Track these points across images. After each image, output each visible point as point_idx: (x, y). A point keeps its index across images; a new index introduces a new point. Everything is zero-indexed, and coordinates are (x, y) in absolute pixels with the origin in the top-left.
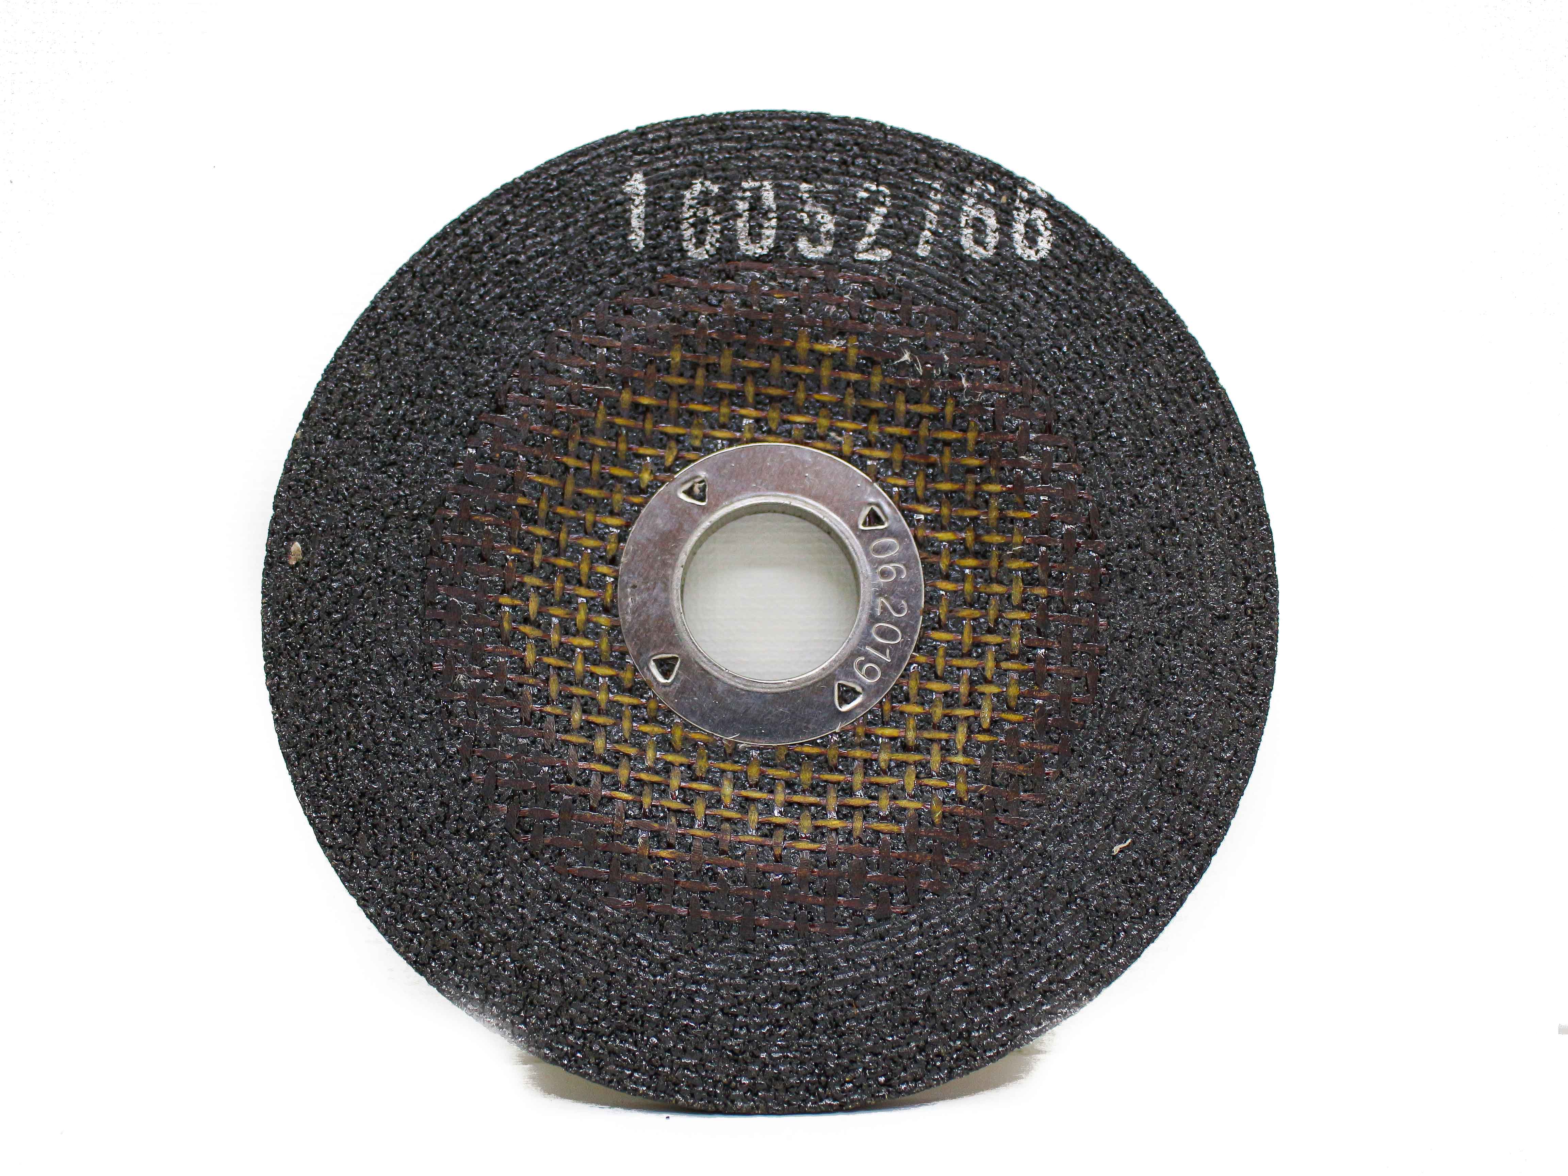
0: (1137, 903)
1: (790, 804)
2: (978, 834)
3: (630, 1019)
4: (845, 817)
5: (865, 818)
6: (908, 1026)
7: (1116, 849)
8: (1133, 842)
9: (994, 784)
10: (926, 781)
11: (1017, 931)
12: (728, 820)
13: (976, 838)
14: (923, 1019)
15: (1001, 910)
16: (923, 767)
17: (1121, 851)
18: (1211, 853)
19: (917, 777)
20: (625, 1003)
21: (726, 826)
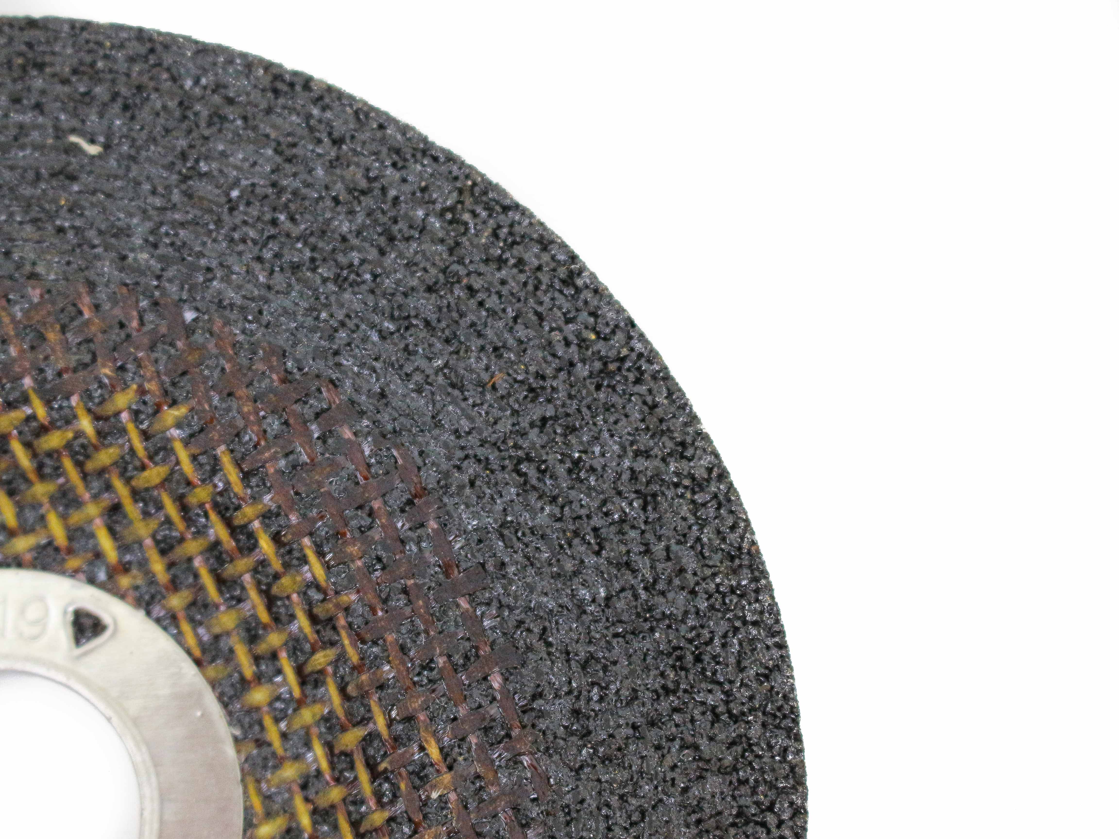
0: (152, 84)
1: (276, 619)
2: (172, 345)
3: (682, 668)
4: (251, 536)
5: (238, 508)
6: (481, 296)
7: (93, 150)
8: (73, 131)
9: (94, 359)
10: (141, 453)
11: (274, 222)
12: (342, 690)
13: (179, 344)
14: (459, 282)
15: (259, 259)
16: (125, 469)
17: (92, 141)
18: (31, 23)
19: (143, 468)
20: (664, 687)
21: (351, 689)
